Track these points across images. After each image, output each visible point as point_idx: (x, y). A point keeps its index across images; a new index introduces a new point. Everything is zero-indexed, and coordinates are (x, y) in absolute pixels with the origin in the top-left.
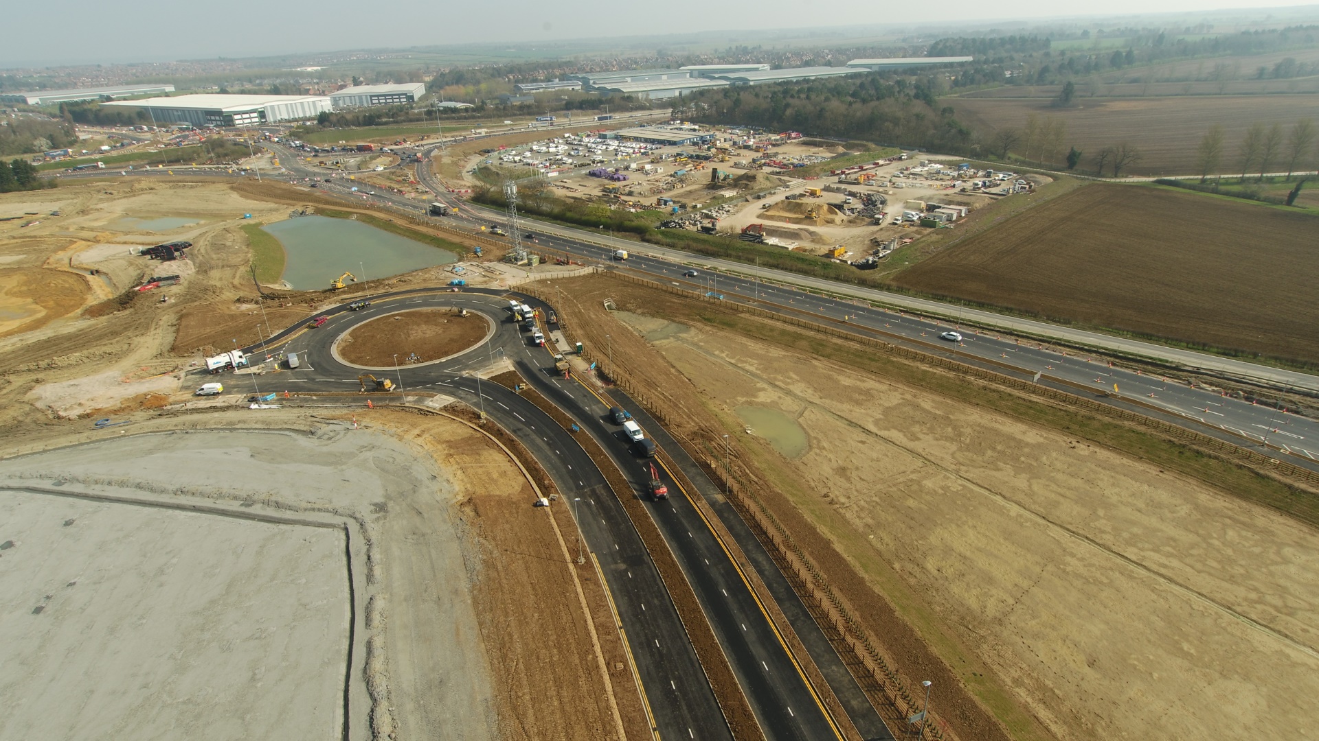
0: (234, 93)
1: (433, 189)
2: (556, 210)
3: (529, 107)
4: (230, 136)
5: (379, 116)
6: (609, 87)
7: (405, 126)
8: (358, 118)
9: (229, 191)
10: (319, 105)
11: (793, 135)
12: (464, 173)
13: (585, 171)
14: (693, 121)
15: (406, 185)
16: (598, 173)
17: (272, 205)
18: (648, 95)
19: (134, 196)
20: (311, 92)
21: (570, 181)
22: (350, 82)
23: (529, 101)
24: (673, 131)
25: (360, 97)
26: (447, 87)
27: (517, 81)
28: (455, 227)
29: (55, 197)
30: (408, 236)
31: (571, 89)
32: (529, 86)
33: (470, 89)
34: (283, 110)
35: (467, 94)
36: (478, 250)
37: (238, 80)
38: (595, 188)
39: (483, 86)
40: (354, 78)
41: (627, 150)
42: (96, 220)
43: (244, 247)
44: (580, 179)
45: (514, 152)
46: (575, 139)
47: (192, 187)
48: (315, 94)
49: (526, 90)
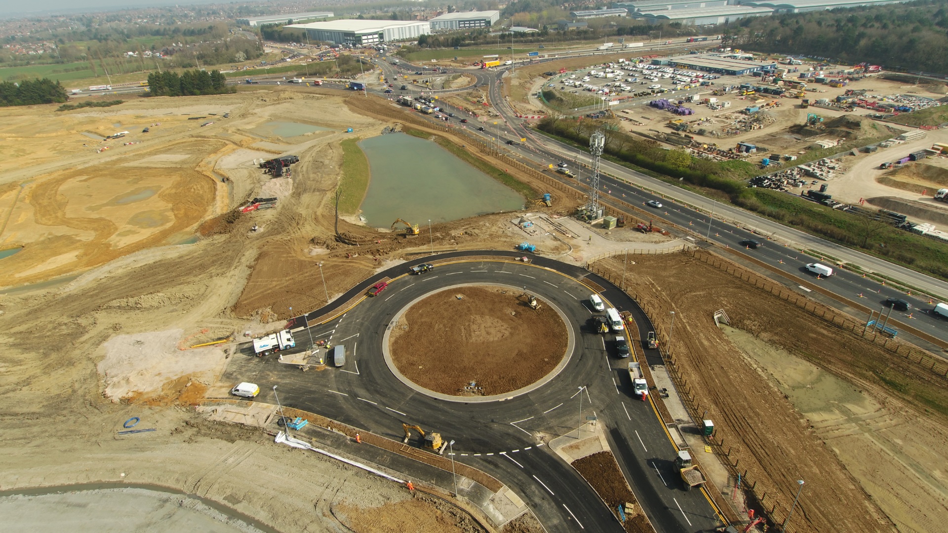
0: (367, 19)
1: (503, 112)
2: (625, 148)
3: (585, 32)
4: (356, 53)
5: (464, 39)
6: (655, 14)
7: (483, 48)
8: (448, 40)
9: (343, 104)
10: (421, 28)
11: (871, 68)
12: (530, 96)
13: (646, 101)
14: (745, 48)
15: (480, 107)
16: (660, 104)
17: (370, 120)
18: (693, 22)
19: (279, 104)
20: (418, 18)
21: (632, 112)
22: (446, 9)
23: (583, 27)
24: (727, 59)
25: (451, 22)
26: (517, 14)
27: (572, 9)
28: (522, 160)
29: (230, 101)
30: (478, 167)
31: (617, 15)
32: (582, 13)
33: (535, 15)
34: (396, 32)
35: (532, 20)
36: (548, 198)
37: (374, 8)
38: (659, 122)
39: (545, 13)
40: (449, 6)
41: (685, 79)
42: (248, 123)
43: (337, 167)
44: (641, 110)
45: (574, 76)
46: (629, 65)
47: (318, 99)
48: (421, 20)
49: (579, 16)
